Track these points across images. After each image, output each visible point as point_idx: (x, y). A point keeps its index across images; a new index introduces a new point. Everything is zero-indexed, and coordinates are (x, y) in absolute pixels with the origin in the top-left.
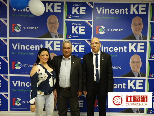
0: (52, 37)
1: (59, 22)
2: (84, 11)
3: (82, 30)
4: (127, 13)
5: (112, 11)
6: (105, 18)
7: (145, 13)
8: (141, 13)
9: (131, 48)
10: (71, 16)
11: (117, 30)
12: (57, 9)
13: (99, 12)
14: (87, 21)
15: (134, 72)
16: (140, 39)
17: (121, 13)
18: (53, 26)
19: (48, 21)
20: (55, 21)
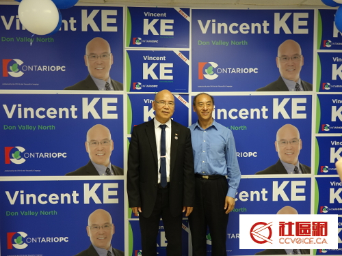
0: (99, 87)
1: (113, 55)
2: (171, 27)
4: (266, 32)
5: (234, 28)
6: (217, 43)
7: (306, 31)
8: (297, 31)
9: (278, 109)
10: (140, 39)
11: (246, 71)
12: (109, 25)
13: (204, 31)
14: (177, 51)
15: (285, 165)
16: (297, 89)
17: (253, 32)
18: (100, 63)
19: (87, 52)
20: (105, 51)
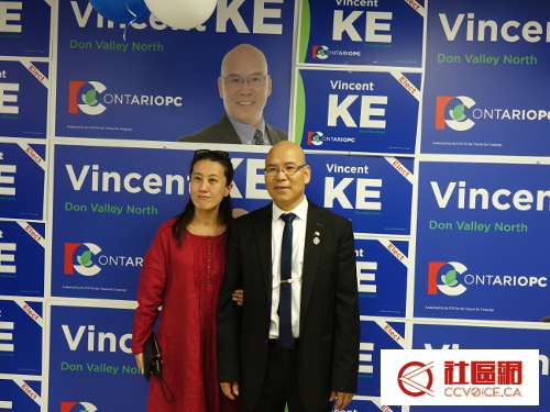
0: (242, 138)
2: (387, 27)
3: (372, 114)
5: (511, 31)
6: (476, 60)
10: (326, 48)
11: (532, 115)
12: (267, 21)
13: (451, 35)
14: (397, 72)
18: (246, 92)
19: (224, 72)
20: (256, 71)
